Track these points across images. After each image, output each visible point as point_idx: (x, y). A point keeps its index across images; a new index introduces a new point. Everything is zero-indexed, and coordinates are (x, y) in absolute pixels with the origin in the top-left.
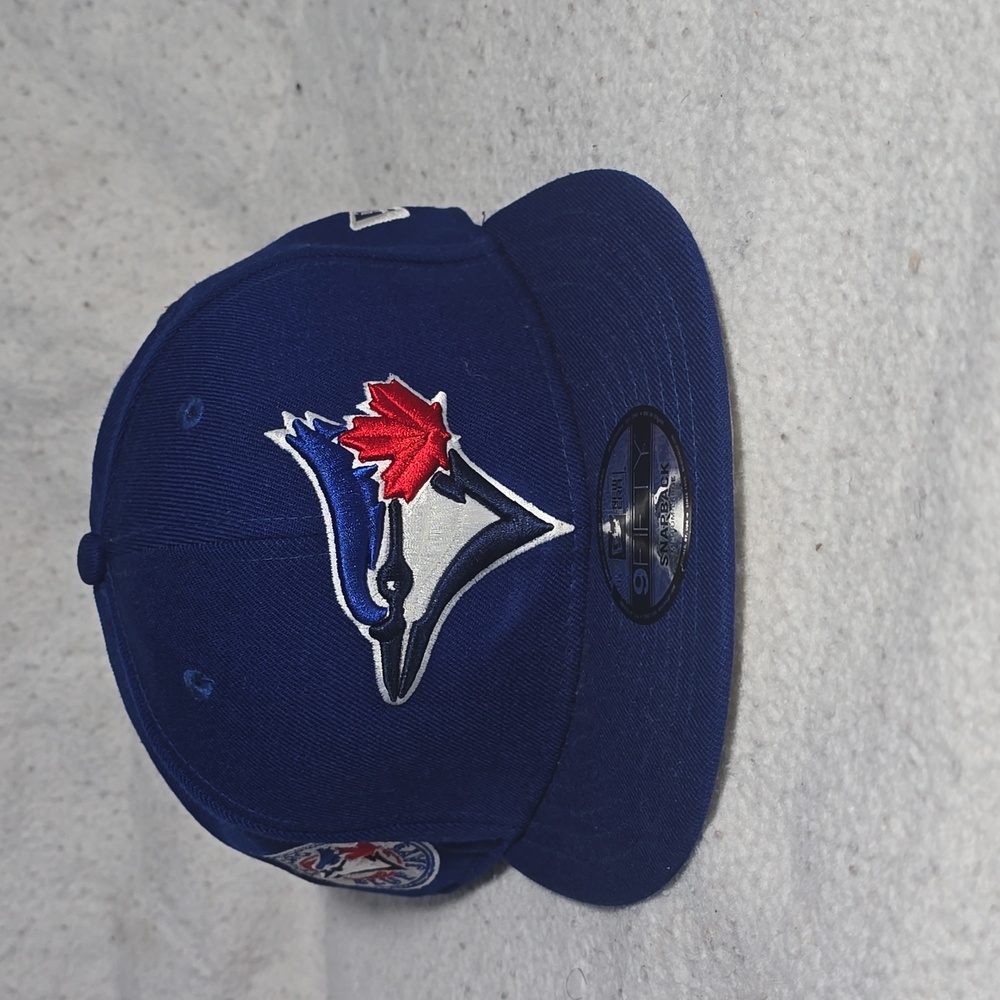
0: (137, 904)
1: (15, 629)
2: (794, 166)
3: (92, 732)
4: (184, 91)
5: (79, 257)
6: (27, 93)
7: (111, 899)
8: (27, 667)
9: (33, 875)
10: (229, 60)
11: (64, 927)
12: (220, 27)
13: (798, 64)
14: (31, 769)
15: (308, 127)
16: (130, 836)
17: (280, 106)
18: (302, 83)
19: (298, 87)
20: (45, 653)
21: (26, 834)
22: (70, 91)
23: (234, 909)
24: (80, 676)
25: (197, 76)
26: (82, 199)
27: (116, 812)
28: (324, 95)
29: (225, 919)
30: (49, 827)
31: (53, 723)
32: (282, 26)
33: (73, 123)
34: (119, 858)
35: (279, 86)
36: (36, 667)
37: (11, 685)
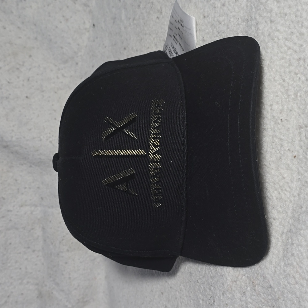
0: (46, 285)
1: (4, 199)
2: (278, 39)
3: (30, 231)
4: (57, 27)
5: (23, 81)
6: (5, 28)
7: (37, 284)
8: (8, 211)
9: (12, 277)
10: (71, 17)
11: (22, 294)
12: (68, 7)
13: (279, 7)
14: (10, 244)
15: (97, 38)
16: (43, 264)
17: (88, 31)
18: (95, 24)
19: (94, 25)
20: (14, 206)
21: (9, 265)
22: (19, 27)
23: (79, 286)
24: (25, 213)
25: (61, 22)
26: (24, 62)
27: (38, 256)
28: (102, 28)
29: (75, 289)
30: (16, 262)
31: (17, 229)
32: (88, 6)
33: (20, 38)
34: (39, 271)
35: (88, 25)
36: (11, 211)
37: (3, 217)
